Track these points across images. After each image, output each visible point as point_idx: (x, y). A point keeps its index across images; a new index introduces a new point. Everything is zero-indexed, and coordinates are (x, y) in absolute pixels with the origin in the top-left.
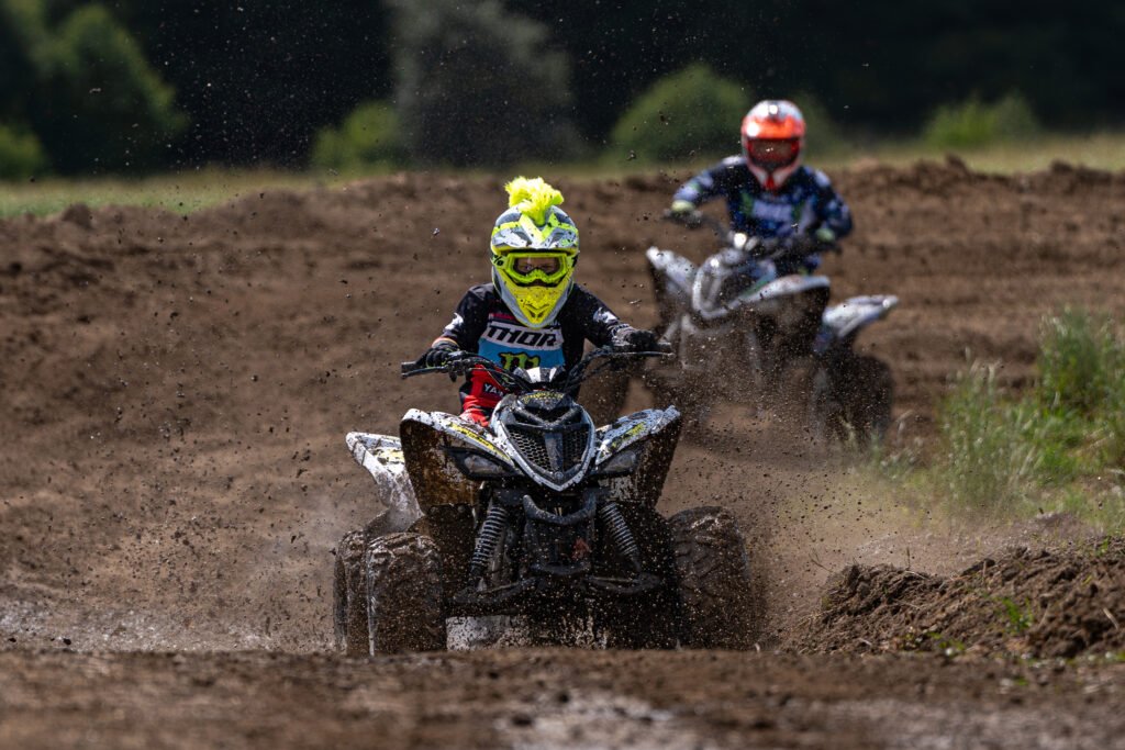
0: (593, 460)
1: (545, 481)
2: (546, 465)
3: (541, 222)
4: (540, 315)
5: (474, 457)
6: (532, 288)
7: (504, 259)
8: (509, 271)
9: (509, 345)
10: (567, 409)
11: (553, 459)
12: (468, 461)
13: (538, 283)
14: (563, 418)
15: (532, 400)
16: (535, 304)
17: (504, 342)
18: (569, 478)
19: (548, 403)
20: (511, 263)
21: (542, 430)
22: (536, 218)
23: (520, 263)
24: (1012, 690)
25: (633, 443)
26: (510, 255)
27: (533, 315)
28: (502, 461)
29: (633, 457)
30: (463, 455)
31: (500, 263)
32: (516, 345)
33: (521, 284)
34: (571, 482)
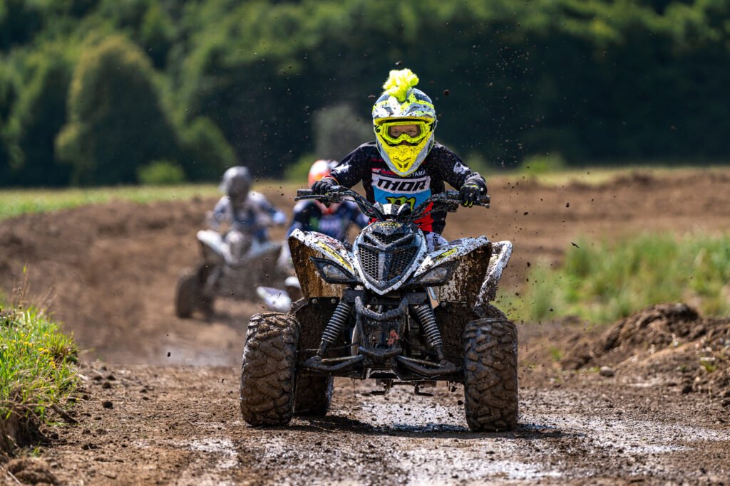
0: (414, 273)
1: (372, 287)
2: (376, 276)
3: (403, 99)
4: (406, 166)
5: (329, 266)
6: (400, 147)
7: (380, 128)
8: (384, 136)
9: (392, 192)
10: (403, 235)
11: (381, 271)
12: (325, 269)
13: (404, 143)
14: (397, 241)
15: (378, 227)
16: (401, 158)
17: (389, 190)
18: (388, 286)
19: (388, 230)
20: (386, 130)
21: (378, 249)
22: (399, 97)
23: (393, 130)
24: (555, 382)
25: (445, 263)
26: (384, 124)
27: (401, 166)
28: (346, 271)
29: (445, 272)
30: (323, 264)
31: (378, 131)
32: (397, 192)
33: (393, 145)
34: (390, 289)
